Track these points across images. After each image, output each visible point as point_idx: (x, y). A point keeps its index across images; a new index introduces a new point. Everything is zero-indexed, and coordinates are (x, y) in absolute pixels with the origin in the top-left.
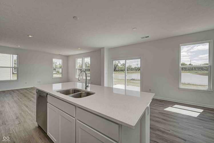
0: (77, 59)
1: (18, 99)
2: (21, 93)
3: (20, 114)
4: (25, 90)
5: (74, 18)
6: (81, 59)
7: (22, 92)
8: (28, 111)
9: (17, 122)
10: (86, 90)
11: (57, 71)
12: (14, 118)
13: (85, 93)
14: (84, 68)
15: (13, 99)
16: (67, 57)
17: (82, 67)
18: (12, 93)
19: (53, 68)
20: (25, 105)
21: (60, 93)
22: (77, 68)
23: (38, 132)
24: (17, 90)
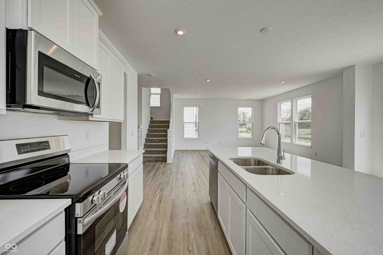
0: (280, 104)
1: (198, 162)
2: (201, 156)
3: (197, 180)
4: (205, 153)
5: (262, 31)
6: (290, 103)
7: (202, 154)
8: (204, 179)
9: (193, 189)
10: (279, 165)
11: (247, 127)
12: (192, 183)
13: (275, 169)
14: (297, 121)
15: (193, 160)
16: (262, 101)
17: (291, 118)
18: (194, 153)
19: (239, 123)
20: (202, 171)
21: (234, 161)
22: (280, 121)
23: (209, 209)
24: (198, 151)
